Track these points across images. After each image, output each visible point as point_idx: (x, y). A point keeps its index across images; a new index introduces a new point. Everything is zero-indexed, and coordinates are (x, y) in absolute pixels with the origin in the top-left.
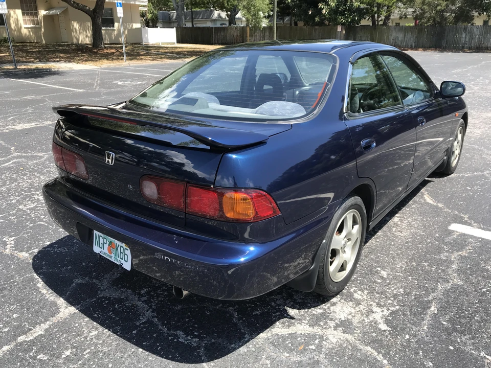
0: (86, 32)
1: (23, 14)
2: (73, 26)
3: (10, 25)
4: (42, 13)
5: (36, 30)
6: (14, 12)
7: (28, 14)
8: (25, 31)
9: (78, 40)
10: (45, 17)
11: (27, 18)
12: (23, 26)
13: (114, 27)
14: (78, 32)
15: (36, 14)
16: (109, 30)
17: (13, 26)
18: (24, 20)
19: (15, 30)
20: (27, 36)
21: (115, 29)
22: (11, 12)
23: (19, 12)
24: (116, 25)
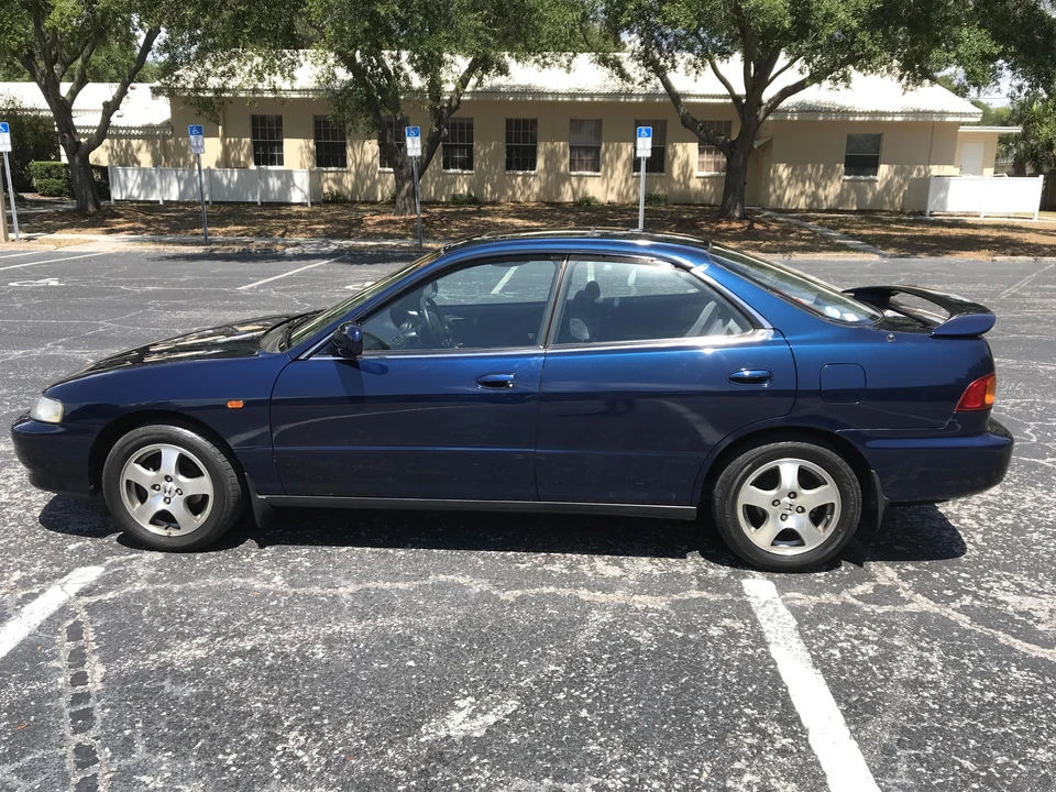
0: (804, 185)
1: (701, 151)
2: (775, 171)
3: (671, 171)
5: (719, 181)
6: (684, 148)
7: (709, 152)
9: (779, 199)
11: (707, 158)
12: (697, 173)
13: (875, 174)
14: (785, 183)
16: (861, 181)
17: (676, 172)
18: (701, 164)
19: (679, 181)
20: (698, 193)
21: (878, 178)
22: (679, 147)
23: (693, 147)
24: (884, 169)
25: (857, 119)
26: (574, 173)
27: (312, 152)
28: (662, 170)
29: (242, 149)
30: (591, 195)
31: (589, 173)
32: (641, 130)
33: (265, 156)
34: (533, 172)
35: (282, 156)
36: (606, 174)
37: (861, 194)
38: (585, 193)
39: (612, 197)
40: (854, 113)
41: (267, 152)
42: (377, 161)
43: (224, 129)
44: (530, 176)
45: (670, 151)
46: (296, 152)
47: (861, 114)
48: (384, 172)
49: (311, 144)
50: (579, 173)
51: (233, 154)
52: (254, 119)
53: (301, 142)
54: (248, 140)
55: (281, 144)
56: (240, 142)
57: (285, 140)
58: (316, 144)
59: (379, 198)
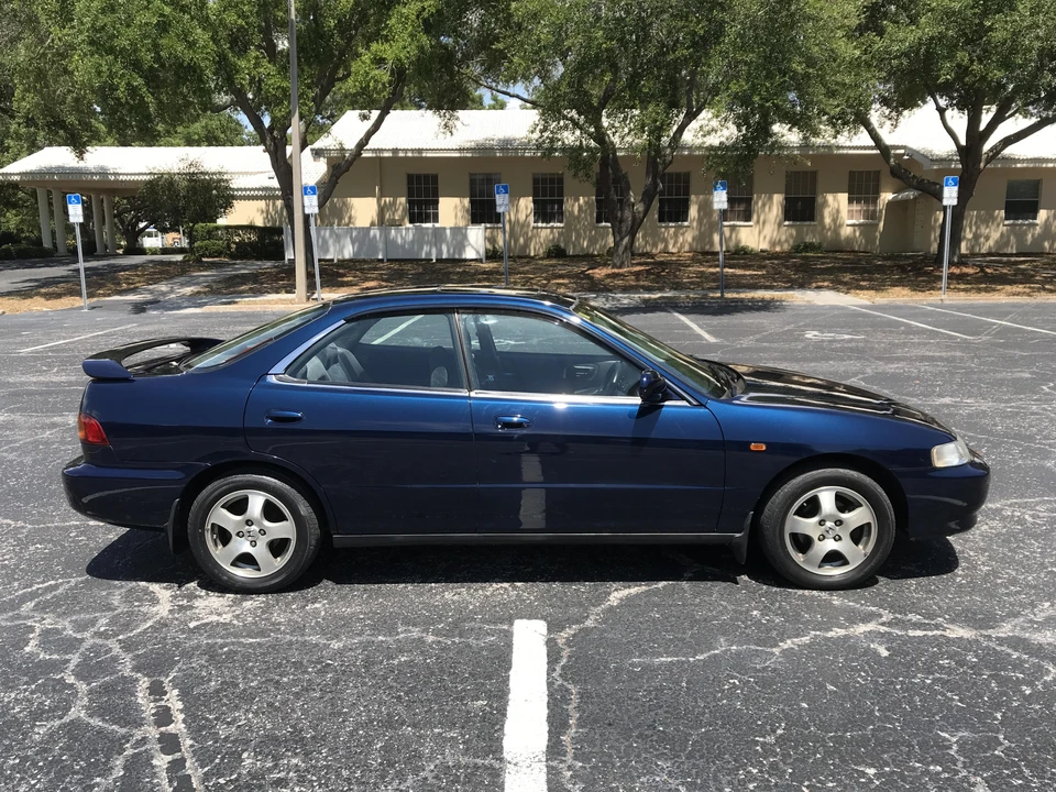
1: (850, 201)
2: (937, 219)
3: (822, 217)
4: (887, 196)
5: (867, 229)
6: (835, 197)
7: (858, 202)
8: (846, 232)
10: (890, 204)
11: (856, 207)
12: (847, 221)
13: (1035, 218)
15: (875, 200)
16: (1021, 225)
17: (828, 220)
18: (851, 213)
19: (830, 229)
20: (849, 240)
21: (1037, 221)
22: (830, 197)
23: (843, 197)
24: (1043, 215)
25: (1019, 165)
26: (725, 223)
27: (467, 211)
28: (812, 218)
29: (396, 210)
30: (743, 244)
31: (742, 223)
32: (947, 180)
33: (420, 214)
34: (686, 224)
35: (437, 213)
36: (758, 222)
37: (1021, 237)
38: (738, 242)
39: (764, 246)
40: (1019, 161)
41: (422, 209)
42: (532, 218)
43: (380, 190)
44: (682, 227)
45: (820, 200)
46: (451, 210)
47: (1023, 161)
48: (537, 228)
49: (466, 201)
50: (732, 223)
51: (387, 216)
52: (410, 178)
53: (456, 200)
54: (403, 200)
55: (437, 202)
56: (394, 202)
57: (441, 199)
58: (472, 202)
59: (532, 254)
